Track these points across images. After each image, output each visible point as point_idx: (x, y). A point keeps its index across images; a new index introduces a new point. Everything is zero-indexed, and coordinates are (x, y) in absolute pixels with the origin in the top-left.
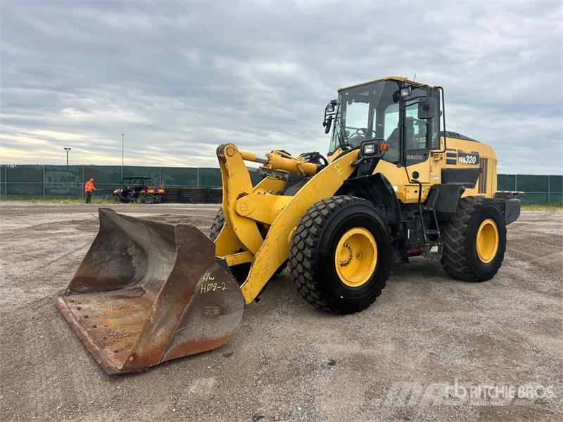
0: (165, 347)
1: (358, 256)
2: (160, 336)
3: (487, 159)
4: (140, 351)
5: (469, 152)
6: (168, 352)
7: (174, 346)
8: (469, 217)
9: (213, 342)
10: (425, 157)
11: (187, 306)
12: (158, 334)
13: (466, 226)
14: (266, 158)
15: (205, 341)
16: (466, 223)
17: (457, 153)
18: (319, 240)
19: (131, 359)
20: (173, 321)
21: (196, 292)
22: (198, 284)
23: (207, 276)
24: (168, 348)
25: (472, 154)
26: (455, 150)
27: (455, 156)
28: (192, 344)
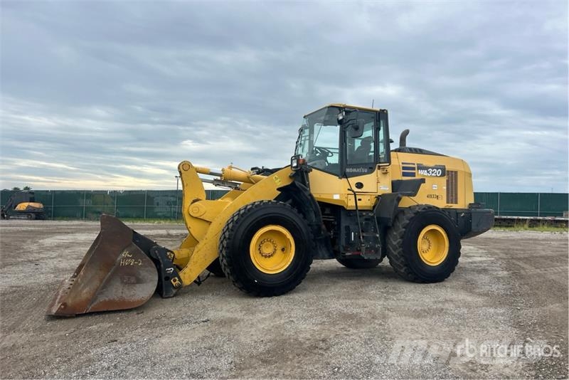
0: (90, 301)
1: (283, 250)
2: (85, 293)
3: (456, 172)
4: (70, 302)
5: (432, 165)
6: (93, 305)
7: (98, 301)
8: (408, 222)
9: (130, 303)
10: (371, 170)
11: (109, 273)
12: (85, 291)
13: (404, 230)
14: (221, 172)
15: (123, 302)
16: (404, 228)
17: (416, 166)
18: (233, 233)
19: (62, 307)
20: (96, 283)
21: (117, 264)
22: (119, 259)
23: (125, 254)
24: (93, 303)
25: (437, 168)
26: (414, 164)
27: (414, 169)
28: (111, 302)
